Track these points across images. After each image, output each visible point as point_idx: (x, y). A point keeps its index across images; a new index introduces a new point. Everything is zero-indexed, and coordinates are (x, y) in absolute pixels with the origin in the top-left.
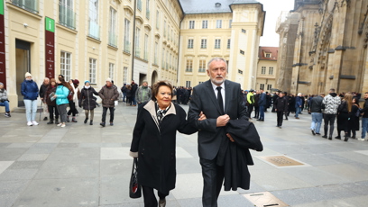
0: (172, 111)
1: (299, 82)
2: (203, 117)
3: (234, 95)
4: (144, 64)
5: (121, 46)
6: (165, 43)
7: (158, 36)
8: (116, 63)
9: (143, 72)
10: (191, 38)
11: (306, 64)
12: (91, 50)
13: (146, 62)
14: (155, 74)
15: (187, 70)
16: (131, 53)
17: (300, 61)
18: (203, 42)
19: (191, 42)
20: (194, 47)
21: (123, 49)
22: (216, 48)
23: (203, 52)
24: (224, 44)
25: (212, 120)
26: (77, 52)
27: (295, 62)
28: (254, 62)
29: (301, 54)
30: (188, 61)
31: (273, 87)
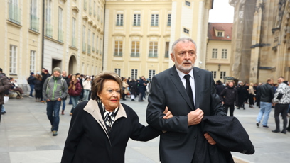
0: (122, 113)
1: (259, 68)
2: (168, 115)
4: (58, 46)
5: (26, 24)
6: (85, 19)
7: (76, 10)
8: (20, 45)
9: (58, 57)
10: (120, 12)
11: (269, 45)
13: (61, 43)
14: (72, 60)
15: (116, 54)
16: (40, 32)
17: (261, 40)
18: (136, 18)
19: (120, 18)
20: (124, 23)
21: (28, 26)
22: (152, 25)
23: (136, 30)
24: (162, 20)
25: (181, 118)
27: (254, 42)
28: (202, 43)
29: (262, 32)
30: (116, 42)
31: (227, 75)
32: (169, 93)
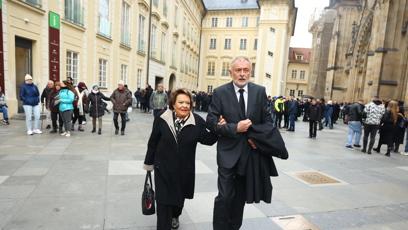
0: (191, 121)
1: (333, 88)
2: (223, 122)
3: (257, 98)
4: (160, 66)
5: (135, 47)
6: (184, 43)
7: (176, 35)
8: (130, 65)
9: (160, 75)
10: (213, 37)
11: (342, 68)
12: (101, 50)
13: (163, 63)
14: (172, 77)
15: (209, 73)
16: (146, 53)
17: (336, 64)
18: (227, 42)
19: (213, 42)
20: (217, 47)
21: (137, 49)
22: (241, 48)
23: (227, 53)
24: (250, 44)
25: (232, 125)
26: (85, 52)
27: (329, 66)
28: (284, 65)
29: (337, 57)
30: (210, 63)
31: (304, 93)
32: (225, 104)
